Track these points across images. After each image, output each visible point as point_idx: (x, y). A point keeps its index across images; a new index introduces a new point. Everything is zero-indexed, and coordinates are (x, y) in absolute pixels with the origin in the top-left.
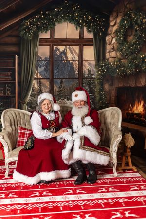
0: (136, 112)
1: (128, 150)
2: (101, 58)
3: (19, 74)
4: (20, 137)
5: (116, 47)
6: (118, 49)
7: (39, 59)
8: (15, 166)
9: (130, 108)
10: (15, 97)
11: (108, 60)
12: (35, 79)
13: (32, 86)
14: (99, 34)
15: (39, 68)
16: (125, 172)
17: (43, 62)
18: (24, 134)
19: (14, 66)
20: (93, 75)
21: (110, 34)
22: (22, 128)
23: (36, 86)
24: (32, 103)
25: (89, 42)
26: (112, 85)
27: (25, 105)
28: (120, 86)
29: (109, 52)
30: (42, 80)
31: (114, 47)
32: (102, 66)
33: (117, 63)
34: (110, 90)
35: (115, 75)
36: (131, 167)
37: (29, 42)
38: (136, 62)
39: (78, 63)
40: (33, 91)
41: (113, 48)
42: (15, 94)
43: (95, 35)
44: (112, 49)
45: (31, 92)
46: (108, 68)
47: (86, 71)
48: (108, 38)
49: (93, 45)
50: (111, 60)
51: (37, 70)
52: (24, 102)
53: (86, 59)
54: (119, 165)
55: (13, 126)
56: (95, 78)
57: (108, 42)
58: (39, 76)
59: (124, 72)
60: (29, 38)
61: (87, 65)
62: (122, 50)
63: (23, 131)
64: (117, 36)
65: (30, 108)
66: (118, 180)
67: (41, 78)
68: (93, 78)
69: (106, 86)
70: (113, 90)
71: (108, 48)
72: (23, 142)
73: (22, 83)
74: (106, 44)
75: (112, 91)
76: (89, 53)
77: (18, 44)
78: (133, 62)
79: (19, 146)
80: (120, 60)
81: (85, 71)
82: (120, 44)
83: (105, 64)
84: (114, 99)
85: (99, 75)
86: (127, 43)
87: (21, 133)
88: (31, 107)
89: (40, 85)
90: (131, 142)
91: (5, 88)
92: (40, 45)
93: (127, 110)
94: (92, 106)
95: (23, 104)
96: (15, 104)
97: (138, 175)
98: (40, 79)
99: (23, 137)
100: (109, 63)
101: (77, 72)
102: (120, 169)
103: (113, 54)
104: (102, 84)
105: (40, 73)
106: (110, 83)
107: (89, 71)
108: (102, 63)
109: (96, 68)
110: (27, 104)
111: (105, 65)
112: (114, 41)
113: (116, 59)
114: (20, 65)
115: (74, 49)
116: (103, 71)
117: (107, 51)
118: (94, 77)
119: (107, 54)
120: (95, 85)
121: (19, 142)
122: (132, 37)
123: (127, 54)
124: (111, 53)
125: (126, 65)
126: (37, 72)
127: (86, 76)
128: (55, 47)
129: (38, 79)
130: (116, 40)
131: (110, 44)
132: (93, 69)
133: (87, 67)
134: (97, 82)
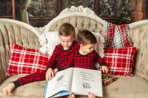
4: (13, 59)
18: (19, 55)
22: (16, 47)
24: (34, 8)
27: (25, 10)
52: (24, 8)
63: (17, 51)
65: (31, 15)
87: (14, 54)
88: (33, 13)
94: (112, 13)
95: (22, 9)
96: (12, 9)
110: (28, 10)
121: (11, 67)
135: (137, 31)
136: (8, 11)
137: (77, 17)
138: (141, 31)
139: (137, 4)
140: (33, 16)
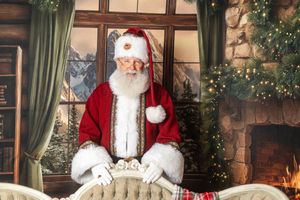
2: (215, 57)
3: (26, 92)
5: (248, 34)
6: (253, 39)
7: (74, 59)
9: (286, 175)
10: (12, 145)
11: (229, 63)
12: (63, 103)
13: (54, 120)
14: (209, 5)
15: (71, 77)
17: (82, 65)
19: (14, 71)
20: (196, 95)
21: (235, 5)
23: (65, 119)
24: (53, 158)
25: (187, 23)
26: (237, 119)
27: (36, 162)
28: (259, 122)
29: (234, 44)
30: (77, 106)
31: (244, 34)
32: (215, 77)
33: (252, 70)
34: (234, 131)
35: (248, 98)
37: (50, 19)
39: (161, 67)
40: (56, 131)
41: (243, 36)
42: (13, 136)
43: (201, 6)
44: (240, 38)
45: (51, 133)
46: (230, 82)
47: (181, 86)
48: (230, 14)
49: (195, 29)
50: (236, 63)
51: (68, 82)
52: (36, 158)
53: (181, 60)
56: (199, 103)
57: (229, 23)
58: (72, 97)
59: (269, 90)
60: (50, 9)
61: (183, 74)
62: (264, 40)
64: (254, 8)
65: (48, 170)
67: (77, 100)
68: (196, 103)
69: (226, 123)
70: (241, 131)
71: (231, 35)
73: (31, 113)
74: (226, 26)
75: (240, 134)
76: (189, 44)
77: (25, 22)
78: (295, 68)
81: (177, 86)
82: (259, 26)
83: (223, 71)
84: (243, 153)
85: (210, 95)
86: (278, 26)
88: (51, 167)
89: (74, 118)
92: (75, 26)
95: (32, 160)
96: (14, 160)
98: (74, 103)
100: (233, 71)
104: (215, 117)
105: (75, 89)
106: (234, 115)
107: (187, 87)
108: (217, 70)
109: (201, 80)
110: (42, 162)
111: (222, 75)
112: (245, 20)
113: (250, 61)
114: (27, 70)
115: (152, 36)
116: (219, 87)
117: (229, 42)
118: (197, 100)
119: (228, 51)
120: (200, 119)
122: (291, 11)
123: (276, 51)
124: (237, 48)
125: (276, 75)
126: (67, 87)
127: (180, 97)
128: (110, 31)
129: (69, 103)
130: (250, 19)
131: (235, 27)
132: (197, 83)
133: (183, 77)
134: (204, 111)
136: (6, 164)
137: (127, 179)
139: (236, 150)
140: (51, 172)
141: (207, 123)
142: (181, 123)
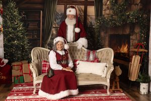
0: (122, 52)
1: (117, 78)
2: (99, 14)
4: (44, 67)
6: (111, 8)
7: (57, 14)
8: (40, 87)
10: (39, 40)
11: (104, 16)
12: (54, 27)
13: (52, 32)
15: (56, 20)
16: (115, 93)
17: (60, 16)
18: (46, 65)
19: (40, 18)
22: (45, 61)
23: (54, 32)
26: (106, 33)
28: (112, 33)
32: (99, 20)
33: (110, 18)
35: (109, 26)
36: (119, 89)
37: (50, 2)
38: (123, 17)
39: (83, 17)
40: (52, 36)
41: (108, 8)
42: (40, 37)
45: (50, 36)
46: (104, 21)
47: (89, 23)
48: (104, 0)
49: (93, 5)
50: (106, 16)
52: (46, 44)
53: (89, 15)
54: (111, 87)
55: (39, 59)
57: (104, 3)
58: (57, 26)
59: (115, 24)
62: (114, 9)
63: (45, 63)
65: (49, 47)
66: (110, 97)
69: (102, 34)
71: (104, 7)
72: (45, 70)
73: (45, 30)
74: (103, 5)
75: (106, 37)
76: (91, 10)
77: (43, 3)
78: (121, 17)
79: (43, 73)
80: (112, 16)
82: (112, 5)
83: (102, 18)
85: (98, 26)
86: (117, 5)
90: (119, 72)
91: (33, 33)
92: (58, 4)
93: (116, 50)
96: (40, 44)
97: (123, 94)
98: (57, 28)
99: (46, 67)
100: (105, 18)
101: (83, 24)
102: (111, 90)
103: (108, 12)
104: (99, 32)
105: (57, 23)
107: (91, 23)
108: (100, 18)
110: (48, 45)
112: (108, 3)
113: (110, 15)
116: (100, 23)
117: (104, 9)
118: (94, 27)
119: (103, 12)
120: (95, 33)
121: (43, 70)
123: (117, 12)
124: (106, 11)
125: (116, 19)
126: (55, 22)
127: (89, 26)
128: (68, 6)
130: (110, 2)
131: (106, 5)
132: (94, 22)
133: (90, 20)
134: (96, 30)
135: (100, 53)
138: (102, 53)
139: (105, 42)
141: (97, 34)
142: (89, 34)
